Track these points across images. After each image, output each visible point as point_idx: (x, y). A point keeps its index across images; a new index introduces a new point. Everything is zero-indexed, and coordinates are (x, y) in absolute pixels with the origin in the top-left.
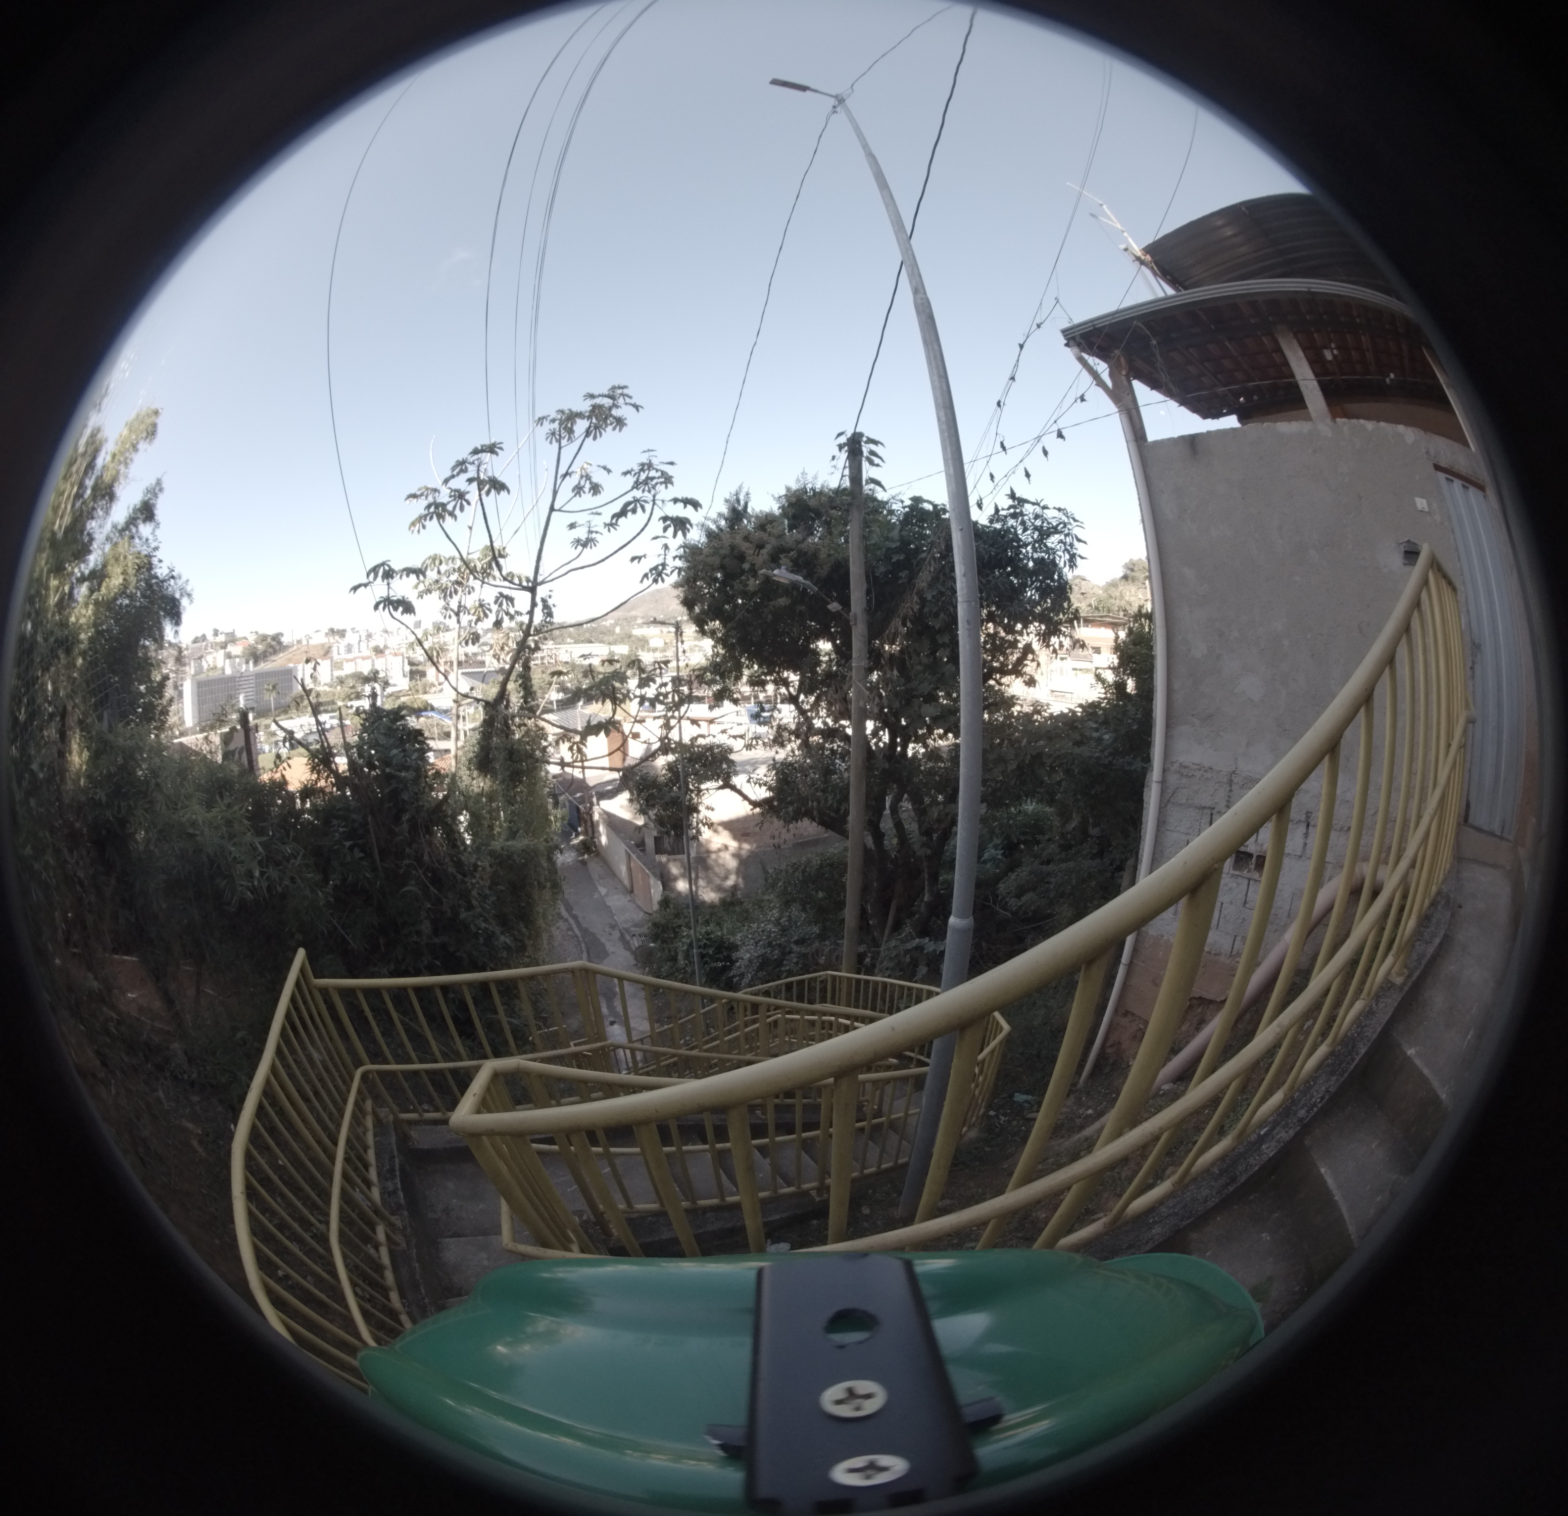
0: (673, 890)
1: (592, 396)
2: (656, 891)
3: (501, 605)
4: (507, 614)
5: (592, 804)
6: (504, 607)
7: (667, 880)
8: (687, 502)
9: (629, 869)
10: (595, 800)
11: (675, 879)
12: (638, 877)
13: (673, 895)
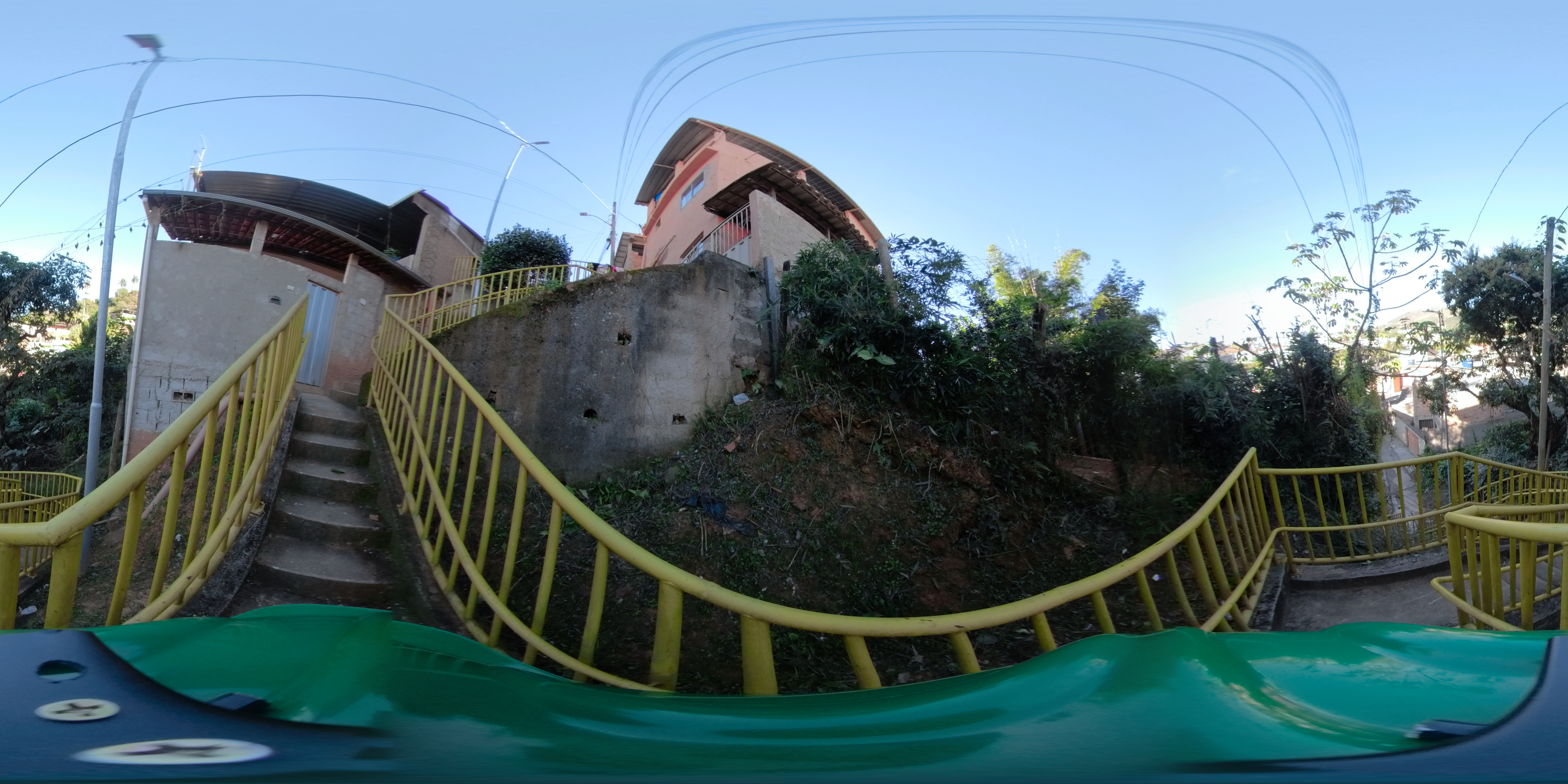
0: (1431, 444)
1: (1391, 193)
2: (1422, 445)
3: (1347, 305)
4: (1350, 310)
5: (1388, 406)
6: (1349, 307)
7: (1427, 440)
8: (1457, 243)
9: (1407, 436)
10: (1389, 404)
11: (1432, 439)
12: (1412, 439)
13: (1431, 446)
